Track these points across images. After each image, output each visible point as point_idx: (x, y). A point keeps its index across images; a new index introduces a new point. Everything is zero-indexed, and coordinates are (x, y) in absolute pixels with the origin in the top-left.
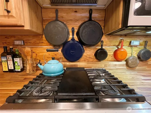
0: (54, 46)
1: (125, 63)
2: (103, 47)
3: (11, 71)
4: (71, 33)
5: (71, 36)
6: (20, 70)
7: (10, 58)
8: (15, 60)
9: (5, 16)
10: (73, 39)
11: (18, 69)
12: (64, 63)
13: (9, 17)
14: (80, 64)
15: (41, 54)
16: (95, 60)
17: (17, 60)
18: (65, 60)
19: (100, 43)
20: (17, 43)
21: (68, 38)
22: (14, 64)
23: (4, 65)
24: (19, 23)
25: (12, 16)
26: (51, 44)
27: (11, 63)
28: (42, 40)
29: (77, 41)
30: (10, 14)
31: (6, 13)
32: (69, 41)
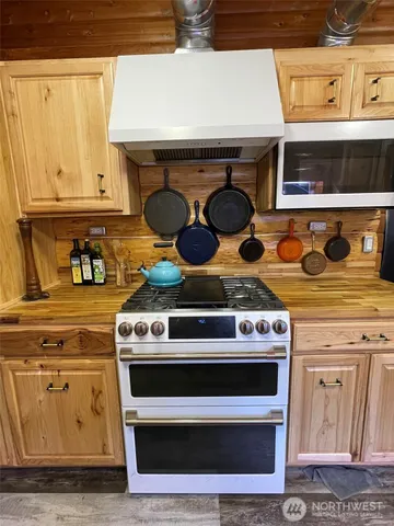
0: (162, 236)
1: (300, 265)
2: (256, 236)
3: (86, 283)
4: (193, 211)
5: (193, 216)
6: (102, 281)
7: (88, 260)
8: (95, 262)
9: (96, 198)
10: (197, 223)
11: (100, 279)
12: (181, 268)
13: (102, 198)
14: (212, 269)
15: (137, 251)
16: (241, 261)
17: (98, 263)
18: (183, 261)
19: (249, 227)
20: (95, 231)
21: (188, 219)
22: (93, 270)
23: (76, 272)
24: (117, 208)
25: (107, 198)
26: (155, 232)
27: (87, 268)
28: (141, 225)
29: (205, 227)
30: (104, 195)
31: (99, 194)
32: (190, 227)
